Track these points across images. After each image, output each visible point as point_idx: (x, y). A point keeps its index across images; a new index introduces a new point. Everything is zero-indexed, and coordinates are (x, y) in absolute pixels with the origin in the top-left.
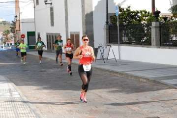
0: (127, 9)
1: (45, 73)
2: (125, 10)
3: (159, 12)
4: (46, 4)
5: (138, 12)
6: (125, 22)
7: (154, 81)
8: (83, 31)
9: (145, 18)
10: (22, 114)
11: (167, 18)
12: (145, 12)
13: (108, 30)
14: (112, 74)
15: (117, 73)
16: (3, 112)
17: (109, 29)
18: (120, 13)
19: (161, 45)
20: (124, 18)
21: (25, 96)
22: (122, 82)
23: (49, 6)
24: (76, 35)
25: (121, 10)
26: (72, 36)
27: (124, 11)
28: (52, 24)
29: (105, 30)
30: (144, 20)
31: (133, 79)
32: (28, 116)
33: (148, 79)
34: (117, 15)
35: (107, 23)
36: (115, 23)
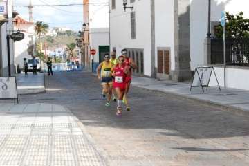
0: (238, 17)
2: (235, 17)
4: (125, 8)
6: (235, 34)
8: (175, 46)
10: (84, 157)
13: (210, 46)
14: (212, 106)
15: (220, 106)
16: (59, 154)
17: (212, 44)
18: (228, 21)
20: (234, 29)
21: (90, 134)
22: (226, 119)
23: (129, 10)
24: (165, 51)
25: (229, 17)
26: (160, 53)
27: (234, 19)
28: (133, 35)
29: (206, 46)
31: (241, 114)
32: (92, 161)
34: (223, 25)
35: (209, 35)
36: (220, 36)
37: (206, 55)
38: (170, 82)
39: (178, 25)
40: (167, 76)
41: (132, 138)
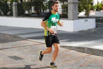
7: (14, 36)
19: (18, 16)
30: (9, 1)
33: (11, 35)
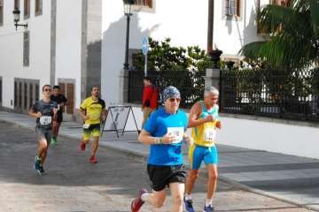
0: (163, 44)
1: (9, 150)
2: (160, 44)
3: (221, 52)
4: (16, 25)
5: (183, 50)
6: (159, 66)
8: (82, 79)
9: (195, 61)
11: (233, 63)
12: (198, 50)
13: (127, 79)
14: (131, 158)
15: (140, 156)
17: (129, 78)
18: (150, 49)
19: (220, 111)
20: (158, 60)
23: (21, 29)
24: (68, 84)
25: (153, 44)
27: (159, 47)
28: (26, 62)
29: (123, 79)
30: (194, 64)
34: (145, 54)
35: (126, 65)
36: (140, 68)
37: (122, 90)
38: (74, 124)
39: (86, 51)
40: (70, 116)
41: (27, 198)
